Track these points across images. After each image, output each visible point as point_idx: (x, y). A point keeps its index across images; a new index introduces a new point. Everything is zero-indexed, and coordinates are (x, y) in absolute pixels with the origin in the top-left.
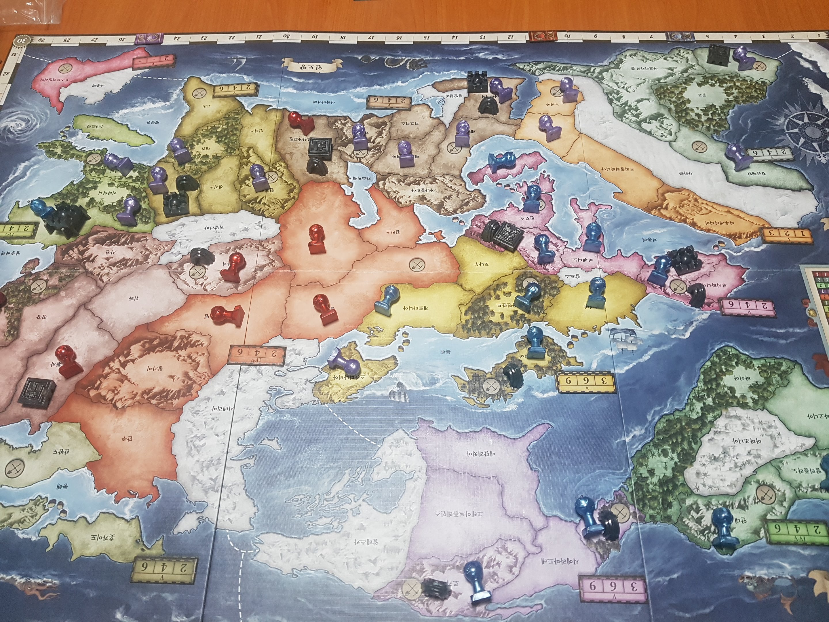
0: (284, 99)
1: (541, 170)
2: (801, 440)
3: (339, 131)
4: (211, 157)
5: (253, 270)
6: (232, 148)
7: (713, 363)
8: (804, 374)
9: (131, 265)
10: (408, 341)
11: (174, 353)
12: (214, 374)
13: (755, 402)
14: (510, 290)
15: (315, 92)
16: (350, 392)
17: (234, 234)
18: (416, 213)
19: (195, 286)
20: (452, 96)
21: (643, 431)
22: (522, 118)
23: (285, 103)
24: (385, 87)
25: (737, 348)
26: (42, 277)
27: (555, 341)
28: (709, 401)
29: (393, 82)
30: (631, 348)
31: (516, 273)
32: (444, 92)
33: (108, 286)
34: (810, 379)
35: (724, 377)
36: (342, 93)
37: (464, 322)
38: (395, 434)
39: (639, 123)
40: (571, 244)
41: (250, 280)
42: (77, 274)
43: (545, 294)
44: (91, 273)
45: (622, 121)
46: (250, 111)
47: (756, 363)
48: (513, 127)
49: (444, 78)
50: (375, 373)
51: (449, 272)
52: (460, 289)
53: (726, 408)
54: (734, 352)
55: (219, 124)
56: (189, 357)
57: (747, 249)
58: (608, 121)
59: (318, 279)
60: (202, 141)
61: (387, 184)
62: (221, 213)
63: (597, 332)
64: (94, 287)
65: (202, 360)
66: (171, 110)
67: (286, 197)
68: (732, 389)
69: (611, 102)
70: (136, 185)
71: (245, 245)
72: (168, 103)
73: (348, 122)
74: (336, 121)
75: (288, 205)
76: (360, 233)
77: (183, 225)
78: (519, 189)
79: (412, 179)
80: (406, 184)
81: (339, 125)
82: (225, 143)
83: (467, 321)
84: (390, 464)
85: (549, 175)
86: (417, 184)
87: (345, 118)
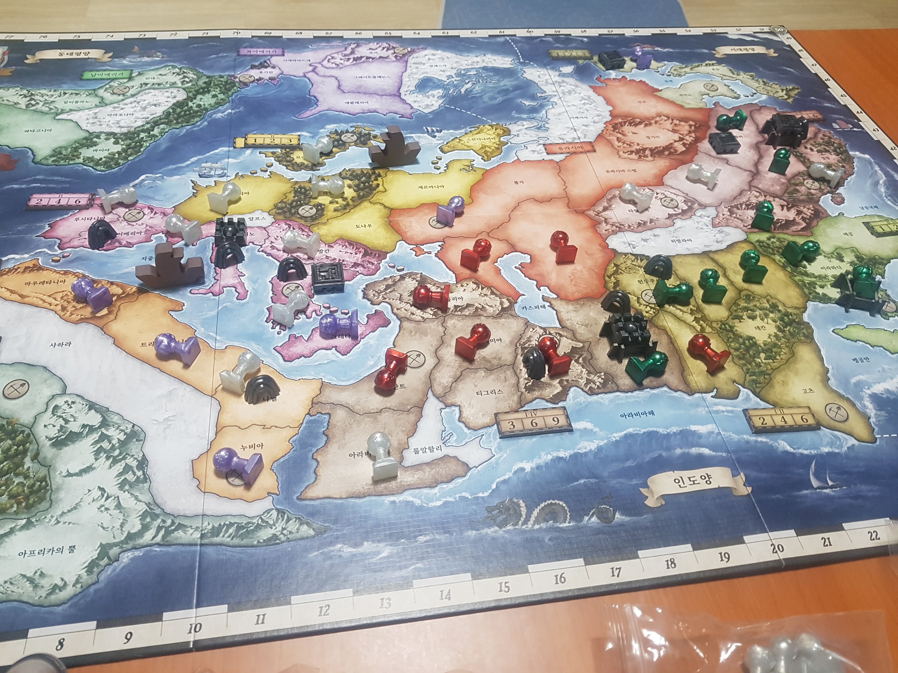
0: (702, 411)
1: (285, 335)
2: (69, 117)
3: (592, 369)
4: (745, 317)
5: (613, 206)
6: (726, 330)
7: (126, 158)
8: (34, 156)
9: (741, 205)
10: (433, 163)
11: (645, 147)
12: (600, 136)
13: (98, 137)
14: (331, 205)
15: (661, 430)
16: (477, 131)
17: (655, 236)
18: (451, 273)
19: (662, 192)
20: (431, 449)
21: (214, 116)
22: (308, 417)
23: (698, 406)
24: (550, 457)
25: (93, 170)
26: (817, 192)
27: (285, 168)
28: (142, 135)
29: (539, 467)
30: (209, 164)
31: (324, 219)
32: (446, 457)
33: (747, 188)
34: (30, 152)
35: (120, 150)
36: (617, 436)
37: (379, 179)
38: (430, 110)
39: (104, 423)
40: (253, 249)
41: (612, 198)
42: (786, 195)
43: (292, 203)
44: (774, 197)
45: (134, 426)
46: (740, 386)
47: (81, 161)
48: (323, 400)
49: (451, 485)
50: (459, 142)
51: (401, 218)
52: (387, 205)
53: (129, 132)
54: (99, 168)
55: (769, 364)
56: (630, 145)
57: (26, 256)
58: (159, 423)
59: (542, 205)
60: (773, 339)
61: (498, 304)
62: (685, 255)
63: (240, 174)
64: (760, 186)
65: (616, 143)
66: (854, 380)
67: (620, 277)
68: (116, 143)
69: (143, 463)
70: (807, 280)
71: (636, 226)
72: (869, 392)
73: (586, 384)
74: (604, 385)
75: (611, 269)
76: (513, 248)
77: (718, 242)
78: (317, 308)
79: (466, 312)
80: (473, 305)
81: (598, 380)
82: (741, 337)
83: (376, 180)
84: (431, 97)
85: (272, 328)
86: (458, 306)
87: (592, 392)
